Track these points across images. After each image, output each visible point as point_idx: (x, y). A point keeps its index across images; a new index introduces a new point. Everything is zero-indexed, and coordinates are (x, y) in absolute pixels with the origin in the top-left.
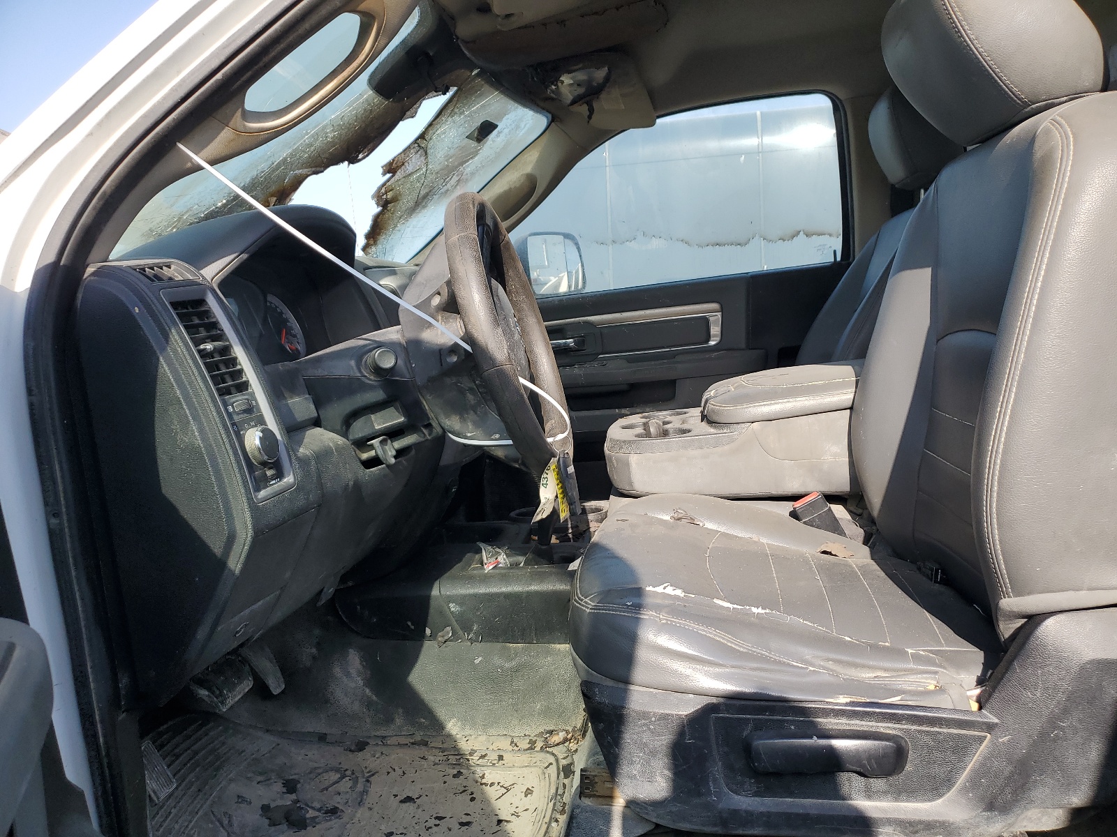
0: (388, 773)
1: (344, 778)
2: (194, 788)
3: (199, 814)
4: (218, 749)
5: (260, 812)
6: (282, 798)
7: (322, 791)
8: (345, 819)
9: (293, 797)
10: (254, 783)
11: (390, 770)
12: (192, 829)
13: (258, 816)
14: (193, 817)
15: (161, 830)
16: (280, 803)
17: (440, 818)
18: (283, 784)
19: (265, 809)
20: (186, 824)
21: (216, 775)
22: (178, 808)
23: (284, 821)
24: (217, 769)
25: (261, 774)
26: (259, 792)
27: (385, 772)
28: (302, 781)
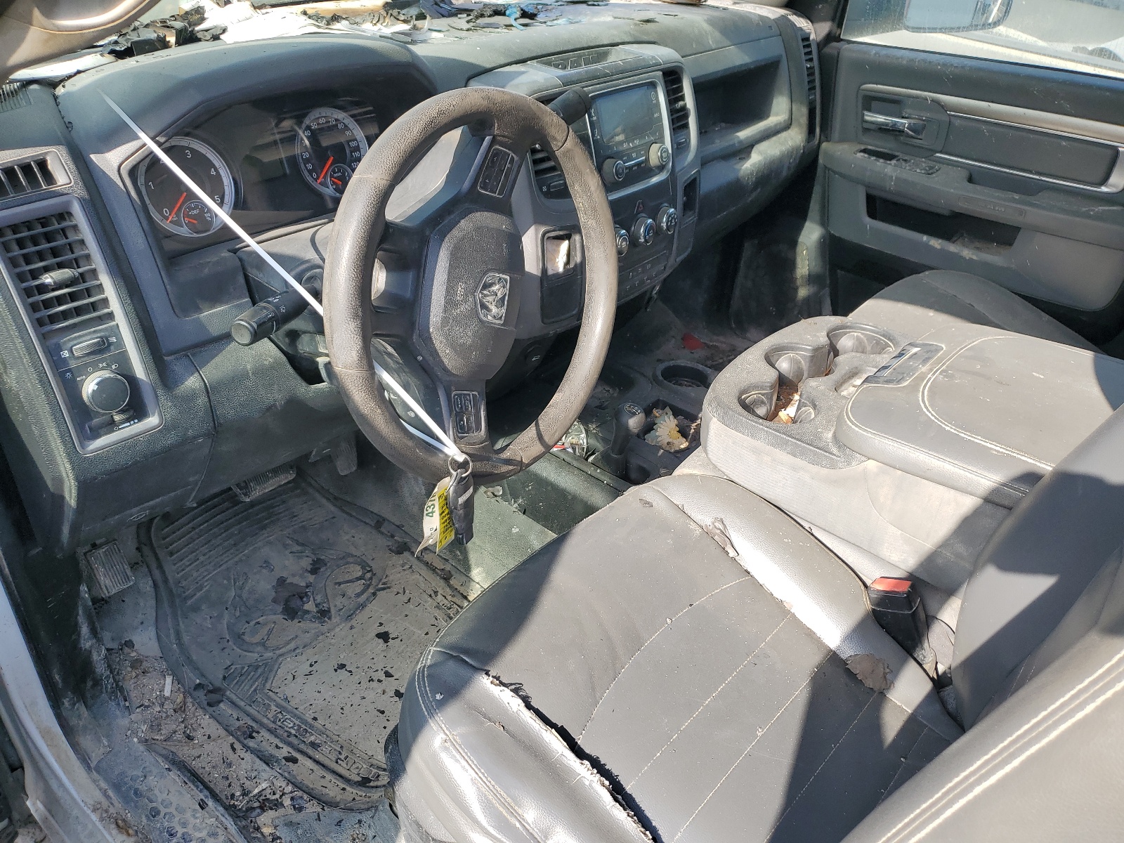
0: (398, 593)
1: (361, 579)
2: (231, 541)
3: (222, 568)
4: (276, 506)
5: (274, 583)
6: (302, 576)
7: (336, 583)
8: (325, 628)
9: (311, 578)
10: (287, 552)
11: (401, 591)
12: (207, 581)
13: (269, 587)
14: (214, 570)
15: (181, 574)
16: (296, 580)
17: (388, 675)
18: (313, 560)
19: (281, 581)
20: (205, 574)
21: (257, 534)
22: (207, 556)
23: (282, 604)
24: (264, 528)
25: (298, 543)
26: (287, 562)
27: (396, 590)
28: (328, 565)
